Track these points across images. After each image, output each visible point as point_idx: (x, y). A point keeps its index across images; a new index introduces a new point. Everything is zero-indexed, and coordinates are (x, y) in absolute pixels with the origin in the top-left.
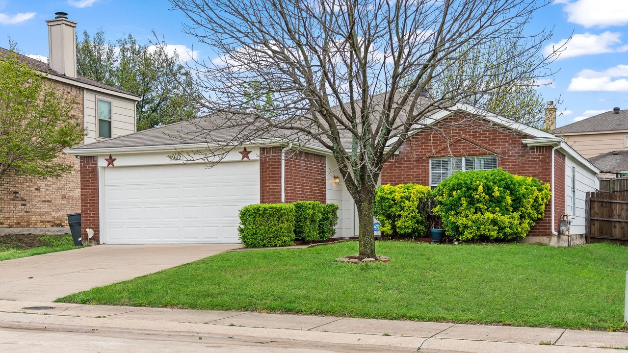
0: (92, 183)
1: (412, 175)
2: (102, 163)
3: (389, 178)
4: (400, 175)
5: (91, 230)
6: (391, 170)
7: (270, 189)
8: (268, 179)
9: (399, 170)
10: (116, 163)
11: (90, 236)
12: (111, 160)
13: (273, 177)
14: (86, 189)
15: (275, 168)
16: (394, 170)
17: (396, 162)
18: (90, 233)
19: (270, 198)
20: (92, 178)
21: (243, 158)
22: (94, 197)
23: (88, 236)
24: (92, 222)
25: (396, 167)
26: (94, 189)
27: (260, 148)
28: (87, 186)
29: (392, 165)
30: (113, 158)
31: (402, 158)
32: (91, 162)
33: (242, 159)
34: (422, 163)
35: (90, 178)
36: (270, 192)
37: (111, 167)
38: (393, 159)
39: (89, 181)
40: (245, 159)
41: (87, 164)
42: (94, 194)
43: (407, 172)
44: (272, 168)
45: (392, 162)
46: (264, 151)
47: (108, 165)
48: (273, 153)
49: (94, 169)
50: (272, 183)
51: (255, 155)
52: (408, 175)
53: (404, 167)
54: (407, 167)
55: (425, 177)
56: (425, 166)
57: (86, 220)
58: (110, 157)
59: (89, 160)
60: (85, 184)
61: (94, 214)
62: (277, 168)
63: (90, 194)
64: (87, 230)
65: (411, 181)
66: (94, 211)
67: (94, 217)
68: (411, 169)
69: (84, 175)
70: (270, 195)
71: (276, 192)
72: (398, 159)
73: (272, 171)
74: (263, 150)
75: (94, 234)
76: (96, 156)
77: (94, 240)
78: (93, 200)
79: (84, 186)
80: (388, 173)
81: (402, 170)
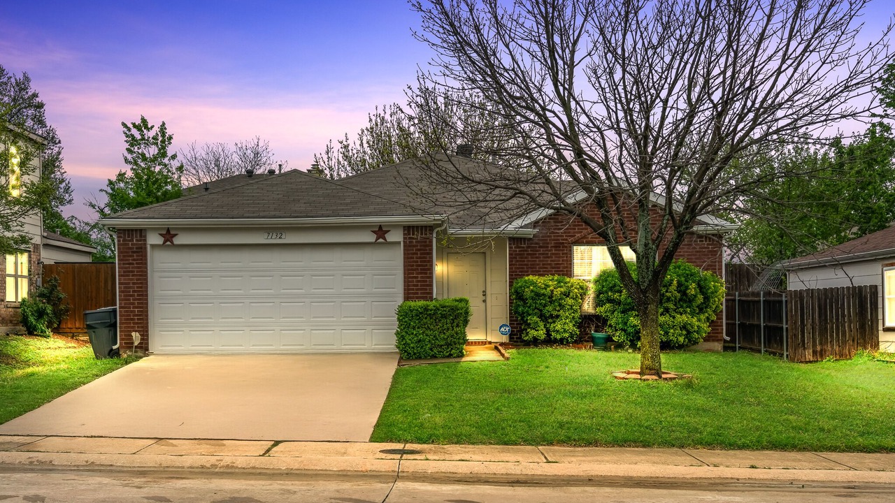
0: (138, 268)
1: (550, 264)
2: (154, 239)
3: (518, 268)
4: (533, 265)
5: (138, 334)
6: (521, 258)
7: (418, 281)
8: (415, 267)
9: (532, 258)
10: (177, 241)
11: (136, 343)
12: (168, 235)
13: (422, 266)
14: (128, 276)
15: (425, 254)
16: (526, 258)
17: (528, 247)
18: (136, 337)
19: (417, 293)
20: (137, 260)
21: (377, 239)
22: (141, 287)
23: (133, 343)
24: (137, 323)
25: (528, 254)
26: (140, 275)
27: (404, 227)
28: (129, 272)
29: (523, 251)
30: (172, 232)
31: (536, 243)
32: (136, 237)
33: (376, 241)
34: (563, 250)
35: (134, 260)
36: (417, 285)
37: (168, 245)
38: (525, 244)
39: (133, 264)
40: (381, 240)
41: (130, 241)
42: (141, 283)
43: (543, 261)
44: (421, 254)
45: (523, 247)
46: (409, 231)
47: (164, 243)
48: (422, 234)
49: (141, 248)
50: (421, 273)
51: (396, 236)
52: (543, 264)
53: (540, 254)
54: (543, 254)
55: (567, 267)
56: (566, 253)
57: (128, 319)
58: (168, 230)
59: (133, 235)
60: (126, 268)
61: (141, 311)
62: (428, 254)
63: (133, 283)
64: (133, 334)
65: (549, 271)
66: (141, 308)
67: (140, 315)
68: (548, 257)
69: (124, 256)
70: (417, 290)
71: (427, 285)
72: (532, 244)
73: (420, 258)
74: (408, 229)
75: (141, 339)
76: (145, 230)
77: (141, 348)
78: (139, 291)
79: (124, 272)
80: (517, 261)
81: (537, 258)
